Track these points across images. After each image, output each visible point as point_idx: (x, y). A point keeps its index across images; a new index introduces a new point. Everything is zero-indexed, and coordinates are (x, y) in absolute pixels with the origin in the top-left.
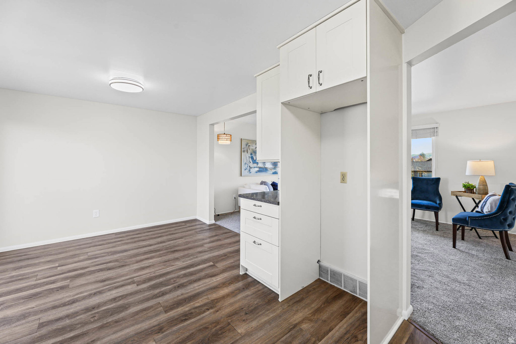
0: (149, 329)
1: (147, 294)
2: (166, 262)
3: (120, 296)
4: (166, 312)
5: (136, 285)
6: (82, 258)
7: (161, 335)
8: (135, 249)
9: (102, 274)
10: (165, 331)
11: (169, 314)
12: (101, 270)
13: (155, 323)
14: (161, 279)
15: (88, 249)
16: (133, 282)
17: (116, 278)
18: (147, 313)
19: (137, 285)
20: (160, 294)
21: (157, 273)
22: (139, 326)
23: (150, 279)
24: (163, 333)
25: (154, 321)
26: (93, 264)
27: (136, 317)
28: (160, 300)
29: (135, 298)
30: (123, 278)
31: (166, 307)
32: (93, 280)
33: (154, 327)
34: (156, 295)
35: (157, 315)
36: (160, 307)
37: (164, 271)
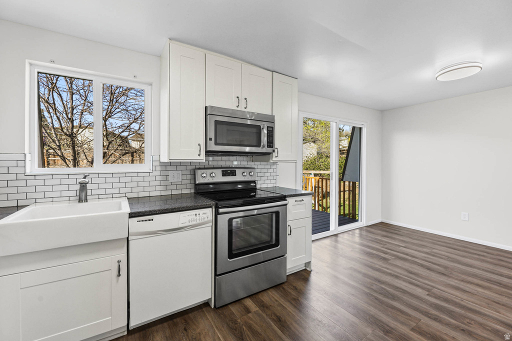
0: (383, 323)
1: (424, 306)
2: (499, 303)
3: (402, 289)
4: (413, 330)
5: (427, 293)
6: (425, 250)
7: (381, 334)
8: (483, 270)
9: (418, 268)
10: (388, 336)
11: (412, 333)
12: (422, 266)
13: (392, 326)
14: (458, 310)
15: (439, 246)
16: (428, 290)
17: (422, 277)
18: (399, 315)
19: (428, 295)
20: (433, 317)
21: (465, 302)
22: (382, 315)
23: (446, 300)
24: (385, 335)
25: (393, 324)
26: (424, 258)
27: (389, 309)
28: (425, 320)
29: (410, 300)
30: (427, 282)
31: (419, 328)
32: (406, 267)
33: (388, 326)
34: (429, 314)
35: (402, 323)
36: (415, 323)
37: (478, 308)
